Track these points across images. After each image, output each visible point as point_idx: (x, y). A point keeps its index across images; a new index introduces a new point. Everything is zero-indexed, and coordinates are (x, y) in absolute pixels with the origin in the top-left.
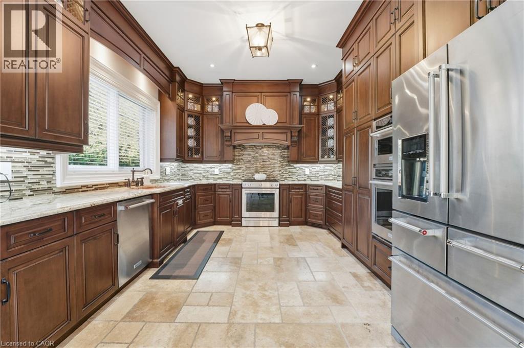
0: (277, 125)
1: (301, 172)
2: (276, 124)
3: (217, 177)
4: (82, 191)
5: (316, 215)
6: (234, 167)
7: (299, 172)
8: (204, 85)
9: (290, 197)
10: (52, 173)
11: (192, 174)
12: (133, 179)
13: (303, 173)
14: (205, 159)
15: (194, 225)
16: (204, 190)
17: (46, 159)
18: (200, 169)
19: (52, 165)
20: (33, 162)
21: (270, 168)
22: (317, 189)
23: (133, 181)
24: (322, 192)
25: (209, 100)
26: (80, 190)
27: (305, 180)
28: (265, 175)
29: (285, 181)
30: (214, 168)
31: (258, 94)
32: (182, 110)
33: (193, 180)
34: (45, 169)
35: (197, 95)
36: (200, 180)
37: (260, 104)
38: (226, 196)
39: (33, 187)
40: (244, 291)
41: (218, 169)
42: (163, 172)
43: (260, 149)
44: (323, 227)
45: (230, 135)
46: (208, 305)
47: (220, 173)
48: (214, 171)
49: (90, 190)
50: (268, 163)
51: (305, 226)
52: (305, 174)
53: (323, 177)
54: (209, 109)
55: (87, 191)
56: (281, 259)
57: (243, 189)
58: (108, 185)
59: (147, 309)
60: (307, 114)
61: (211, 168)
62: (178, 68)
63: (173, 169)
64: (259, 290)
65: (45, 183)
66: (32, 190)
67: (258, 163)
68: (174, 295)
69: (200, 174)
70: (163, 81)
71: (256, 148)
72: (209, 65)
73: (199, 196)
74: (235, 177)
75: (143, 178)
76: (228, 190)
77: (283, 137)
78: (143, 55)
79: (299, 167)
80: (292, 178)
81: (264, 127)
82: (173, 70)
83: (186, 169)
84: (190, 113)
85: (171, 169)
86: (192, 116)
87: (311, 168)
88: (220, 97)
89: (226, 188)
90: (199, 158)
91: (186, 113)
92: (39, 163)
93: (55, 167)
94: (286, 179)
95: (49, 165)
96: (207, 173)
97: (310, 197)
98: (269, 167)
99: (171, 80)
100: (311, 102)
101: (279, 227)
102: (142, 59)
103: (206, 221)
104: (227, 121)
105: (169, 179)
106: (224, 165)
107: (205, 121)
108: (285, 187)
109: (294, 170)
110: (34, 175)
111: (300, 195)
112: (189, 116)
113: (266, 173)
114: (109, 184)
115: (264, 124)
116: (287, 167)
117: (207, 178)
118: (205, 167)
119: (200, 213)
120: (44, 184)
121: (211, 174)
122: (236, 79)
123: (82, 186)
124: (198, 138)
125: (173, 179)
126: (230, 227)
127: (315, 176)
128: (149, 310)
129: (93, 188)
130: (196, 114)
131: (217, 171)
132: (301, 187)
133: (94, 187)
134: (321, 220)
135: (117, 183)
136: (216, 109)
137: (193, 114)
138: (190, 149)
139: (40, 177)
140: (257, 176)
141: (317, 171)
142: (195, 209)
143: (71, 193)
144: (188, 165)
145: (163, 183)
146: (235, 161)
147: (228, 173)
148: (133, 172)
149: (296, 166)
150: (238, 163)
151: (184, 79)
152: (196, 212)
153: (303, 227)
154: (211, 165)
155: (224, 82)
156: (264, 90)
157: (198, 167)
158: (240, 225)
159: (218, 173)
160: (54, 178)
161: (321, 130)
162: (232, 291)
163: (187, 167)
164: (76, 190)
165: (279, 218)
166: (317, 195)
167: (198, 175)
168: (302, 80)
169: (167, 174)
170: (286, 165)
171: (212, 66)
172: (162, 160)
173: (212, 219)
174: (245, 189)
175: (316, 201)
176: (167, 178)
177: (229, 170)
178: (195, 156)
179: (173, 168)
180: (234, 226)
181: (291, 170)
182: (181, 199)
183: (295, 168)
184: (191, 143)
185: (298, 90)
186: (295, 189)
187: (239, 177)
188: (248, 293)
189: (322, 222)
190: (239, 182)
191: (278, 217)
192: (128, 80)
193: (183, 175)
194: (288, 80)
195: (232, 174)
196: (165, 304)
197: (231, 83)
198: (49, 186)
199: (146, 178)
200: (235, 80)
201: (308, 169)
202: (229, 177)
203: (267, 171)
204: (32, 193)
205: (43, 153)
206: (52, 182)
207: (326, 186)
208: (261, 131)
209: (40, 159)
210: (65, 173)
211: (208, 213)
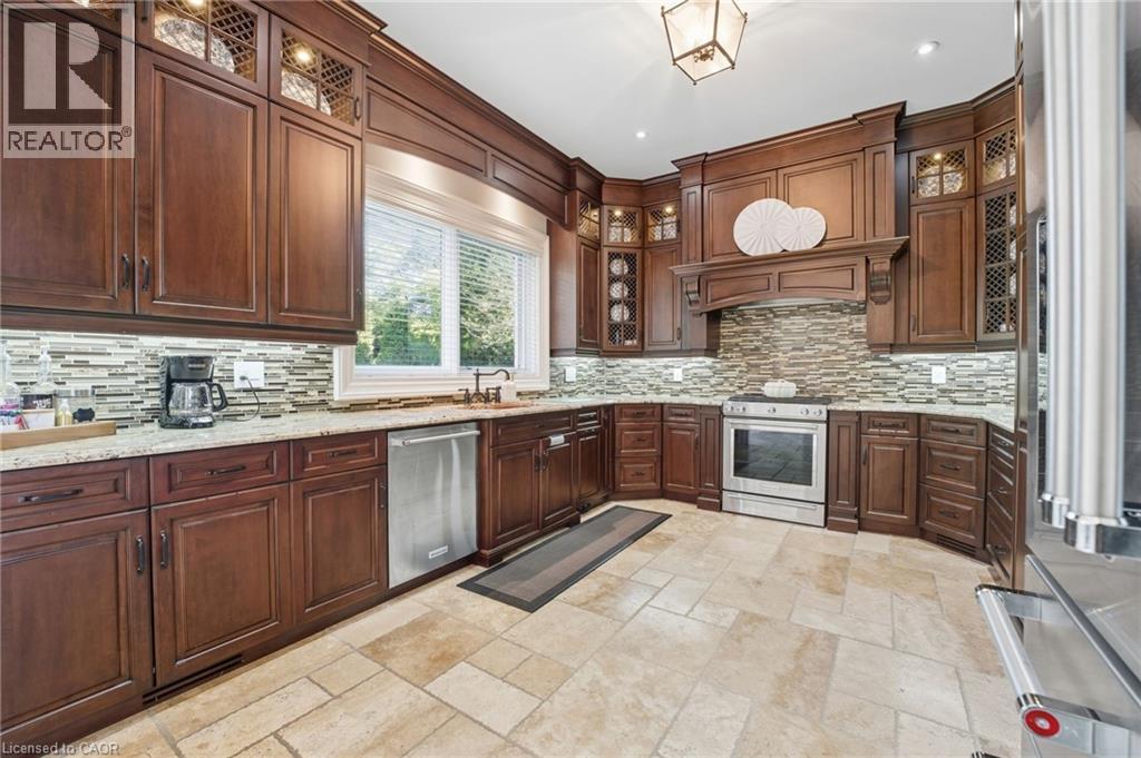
0: (824, 247)
1: (915, 376)
2: (820, 244)
3: (678, 388)
4: (380, 409)
5: (953, 514)
6: (718, 365)
7: (907, 377)
8: (645, 184)
9: (864, 447)
10: (327, 377)
11: (627, 380)
12: (478, 389)
13: (924, 379)
14: (647, 348)
15: (612, 492)
16: (634, 416)
17: (318, 356)
18: (642, 370)
19: (327, 365)
20: (297, 361)
21: (814, 366)
22: (957, 431)
23: (478, 393)
24: (972, 440)
25: (658, 215)
26: (377, 406)
27: (930, 401)
28: (794, 385)
29: (862, 401)
30: (672, 367)
31: (768, 174)
32: (593, 247)
33: (628, 395)
34: (316, 371)
35: (632, 209)
36: (644, 393)
37: (772, 201)
38: (688, 433)
39: (297, 399)
40: (599, 673)
41: (680, 370)
42: (557, 378)
43: (786, 316)
44: (978, 553)
45: (696, 288)
46: (502, 679)
47: (685, 380)
48: (672, 374)
49: (396, 408)
50: (808, 352)
51: (916, 541)
52: (929, 384)
53: (1002, 392)
54: (656, 234)
55: (390, 408)
56: (761, 619)
57: (725, 419)
58: (431, 400)
59: (406, 644)
60: (932, 201)
61: (666, 367)
62: (578, 159)
63: (585, 371)
64: (637, 685)
65: (316, 393)
66: (295, 404)
67: (780, 354)
68: (467, 631)
69: (643, 381)
70: (546, 192)
71: (776, 316)
72: (634, 135)
73: (622, 429)
74: (719, 388)
75: (500, 388)
76: (692, 420)
77: (843, 278)
78: (490, 151)
79: (909, 364)
80: (884, 393)
81: (785, 257)
82: (568, 166)
83: (617, 370)
84: (614, 250)
85: (580, 369)
86: (617, 256)
87: (953, 367)
88: (678, 201)
89: (686, 415)
90: (635, 347)
91: (605, 252)
92: (305, 361)
93: (331, 368)
94: (863, 396)
95: (324, 365)
96: (658, 379)
97: (930, 454)
98: (811, 363)
99: (568, 186)
100: (946, 161)
101: (826, 530)
102: (489, 157)
103: (639, 486)
104: (692, 255)
105: (573, 391)
106: (694, 359)
107: (648, 262)
108: (844, 418)
109: (892, 372)
110: (298, 380)
111: (900, 446)
112: (612, 256)
113: (795, 381)
114: (433, 398)
115: (785, 250)
116: (868, 364)
117: (658, 390)
118: (654, 365)
119: (626, 466)
120: (314, 395)
121: (666, 381)
122: (709, 152)
123: (379, 400)
124: (635, 302)
125: (585, 391)
126: (692, 508)
127: (969, 389)
128: (409, 646)
129: (401, 405)
130: (627, 251)
131: (678, 375)
132: (900, 421)
133: (403, 402)
134: (969, 530)
135: (451, 396)
136: (671, 233)
137: (618, 250)
138: (614, 327)
139: (307, 383)
140: (770, 389)
141: (976, 376)
142: (613, 457)
143: (358, 411)
144: (619, 361)
145: (558, 399)
146: (721, 350)
147: (704, 380)
148: (478, 375)
149: (896, 358)
150: (729, 355)
151: (598, 180)
152: (617, 465)
153: (905, 540)
154: (666, 360)
155: (685, 165)
156: (786, 161)
157: (637, 367)
158: (719, 508)
159: (680, 379)
160: (330, 386)
161: (983, 243)
162: (574, 665)
163: (618, 365)
164: (368, 407)
165: (826, 504)
166: (954, 450)
167: (639, 383)
168: (904, 104)
169: (567, 380)
170: (866, 358)
171: (641, 135)
172: (553, 353)
173: (653, 484)
174: (730, 420)
175: (953, 468)
176: (568, 389)
177: (708, 372)
178: (628, 343)
179: (585, 367)
180: (702, 506)
181: (879, 370)
182: (562, 432)
183: (896, 366)
184: (619, 314)
185: (892, 137)
186: (881, 426)
187: (731, 389)
188: (606, 682)
189: (973, 537)
190: (716, 401)
191: (823, 501)
192: (474, 206)
193: (610, 383)
194: (855, 117)
195: (713, 381)
196: (438, 644)
197: (701, 165)
198: (323, 398)
199: (508, 387)
200: (707, 155)
201: (943, 369)
202: (706, 387)
203: (805, 375)
204: (294, 409)
205: (313, 346)
206: (328, 392)
207: (988, 424)
208: (776, 270)
209: (308, 356)
210: (348, 379)
211: (645, 468)
